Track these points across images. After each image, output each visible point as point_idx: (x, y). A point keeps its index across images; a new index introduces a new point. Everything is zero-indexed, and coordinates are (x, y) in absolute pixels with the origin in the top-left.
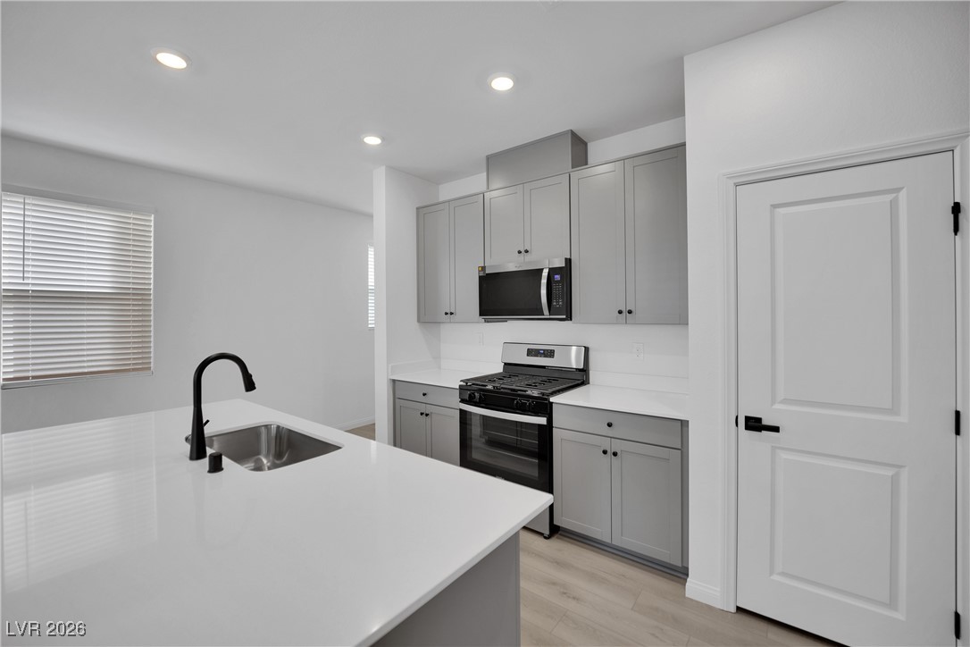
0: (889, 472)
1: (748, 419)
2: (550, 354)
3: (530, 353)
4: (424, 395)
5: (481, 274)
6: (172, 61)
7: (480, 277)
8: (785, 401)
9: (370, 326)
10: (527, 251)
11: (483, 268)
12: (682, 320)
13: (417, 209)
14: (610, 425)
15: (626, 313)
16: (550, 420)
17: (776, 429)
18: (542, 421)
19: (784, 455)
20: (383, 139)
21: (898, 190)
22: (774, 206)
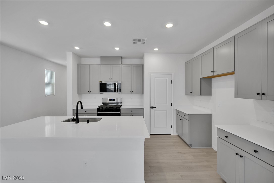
0: (166, 111)
1: (152, 107)
2: (114, 100)
3: (109, 100)
4: (86, 111)
5: (100, 83)
6: (44, 23)
7: (100, 84)
8: (156, 104)
9: (46, 95)
10: (111, 79)
11: (101, 82)
12: (142, 93)
13: (78, 64)
14: (132, 111)
15: (132, 92)
16: (120, 112)
17: (155, 108)
18: (119, 112)
19: (156, 111)
20: (80, 48)
21: (167, 78)
22: (155, 78)
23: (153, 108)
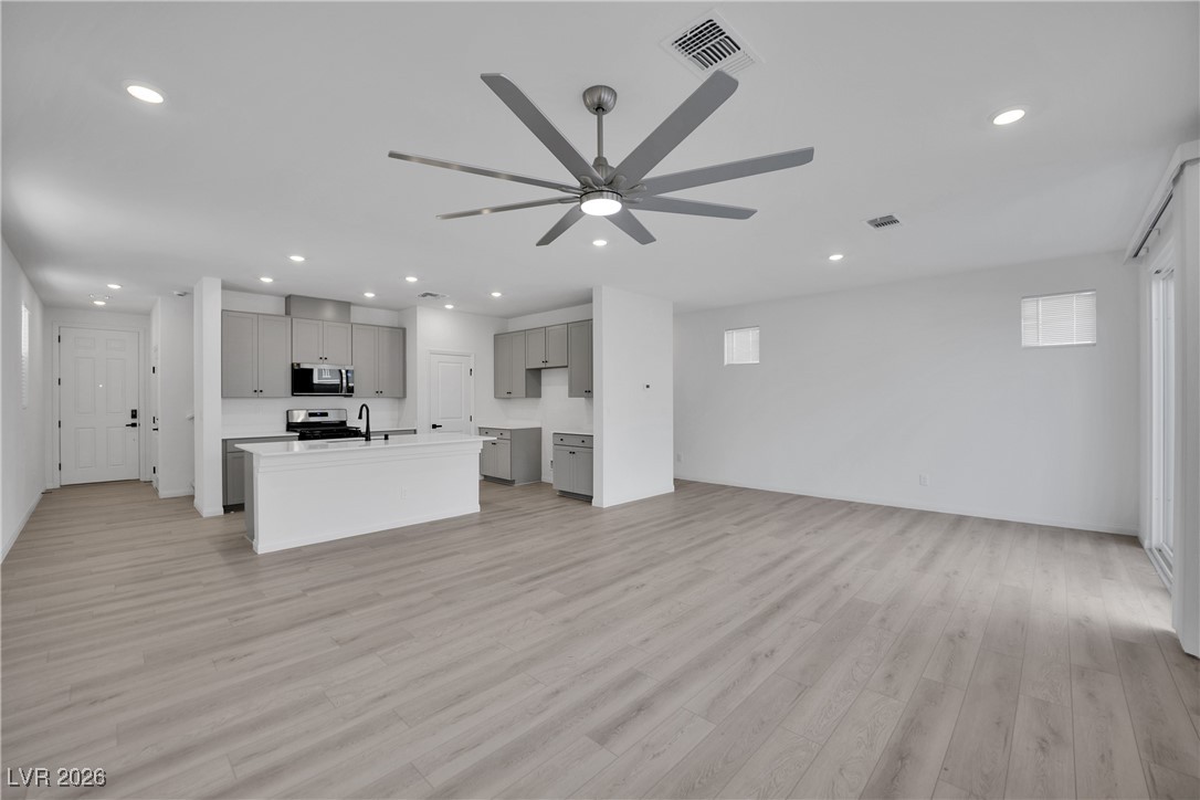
3: (311, 415)
5: (294, 367)
7: (293, 370)
10: (326, 358)
11: (297, 365)
12: (403, 396)
15: (380, 392)
21: (460, 364)
23: (434, 426)
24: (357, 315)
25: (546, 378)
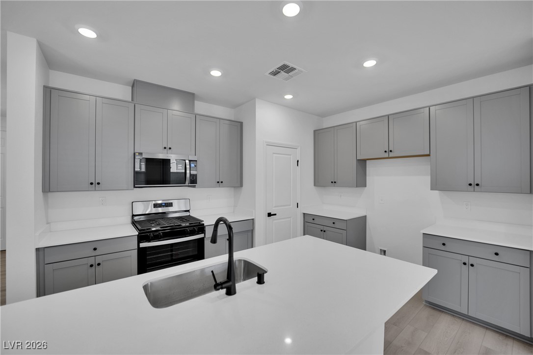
0: (289, 219)
2: (170, 205)
4: (95, 249)
5: (138, 157)
8: (275, 207)
10: (170, 148)
11: (140, 154)
12: (241, 185)
13: (44, 87)
17: (275, 215)
19: (275, 221)
21: (291, 155)
22: (273, 153)
23: (270, 215)
24: (201, 107)
25: (370, 167)
